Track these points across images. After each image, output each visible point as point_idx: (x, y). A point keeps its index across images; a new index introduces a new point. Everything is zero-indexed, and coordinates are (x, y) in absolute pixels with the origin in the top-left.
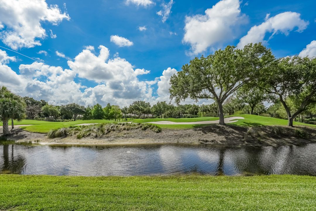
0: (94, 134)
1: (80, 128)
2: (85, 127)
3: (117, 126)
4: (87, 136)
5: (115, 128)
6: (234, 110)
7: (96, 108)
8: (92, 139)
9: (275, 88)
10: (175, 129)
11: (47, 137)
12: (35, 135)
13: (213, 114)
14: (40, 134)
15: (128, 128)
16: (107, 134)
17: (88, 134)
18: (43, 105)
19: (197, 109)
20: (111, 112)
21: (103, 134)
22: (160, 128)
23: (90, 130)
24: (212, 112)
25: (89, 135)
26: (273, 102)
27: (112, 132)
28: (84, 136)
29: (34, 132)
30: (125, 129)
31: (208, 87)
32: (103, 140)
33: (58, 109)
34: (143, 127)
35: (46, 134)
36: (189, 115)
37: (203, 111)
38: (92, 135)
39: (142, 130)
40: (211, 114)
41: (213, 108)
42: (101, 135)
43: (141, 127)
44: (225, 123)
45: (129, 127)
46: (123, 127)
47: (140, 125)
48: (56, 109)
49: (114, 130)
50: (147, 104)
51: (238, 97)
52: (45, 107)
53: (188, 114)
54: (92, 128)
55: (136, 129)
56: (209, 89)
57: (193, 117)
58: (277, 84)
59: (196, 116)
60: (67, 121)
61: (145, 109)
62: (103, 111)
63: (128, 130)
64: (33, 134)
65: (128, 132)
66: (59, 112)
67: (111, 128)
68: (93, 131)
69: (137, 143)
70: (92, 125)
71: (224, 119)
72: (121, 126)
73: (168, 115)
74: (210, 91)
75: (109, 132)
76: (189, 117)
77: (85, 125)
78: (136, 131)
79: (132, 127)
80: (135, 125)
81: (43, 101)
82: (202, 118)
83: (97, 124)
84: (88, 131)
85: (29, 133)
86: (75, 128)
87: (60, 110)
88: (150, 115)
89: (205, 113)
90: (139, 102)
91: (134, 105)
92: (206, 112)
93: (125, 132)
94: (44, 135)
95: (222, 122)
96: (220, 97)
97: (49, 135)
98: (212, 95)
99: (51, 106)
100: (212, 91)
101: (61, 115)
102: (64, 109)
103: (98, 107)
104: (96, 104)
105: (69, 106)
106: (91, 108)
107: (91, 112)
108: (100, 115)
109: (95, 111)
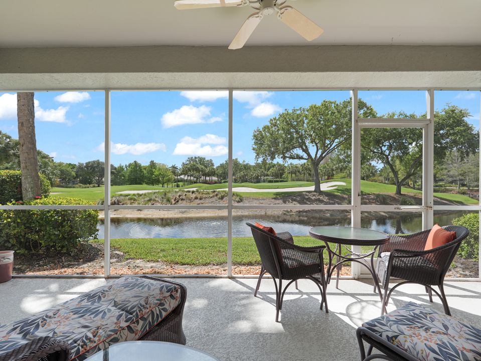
2: (141, 196)
3: (186, 195)
5: (184, 197)
6: (334, 172)
7: (132, 167)
8: (158, 211)
9: (381, 148)
10: (261, 197)
13: (305, 177)
15: (201, 197)
16: (175, 204)
19: (283, 170)
20: (157, 173)
21: (171, 203)
22: (241, 197)
23: (151, 200)
24: (304, 174)
26: (383, 162)
27: (180, 201)
30: (196, 198)
31: (301, 147)
32: (173, 211)
33: (72, 168)
34: (219, 196)
36: (270, 178)
37: (292, 173)
39: (219, 199)
40: (303, 178)
41: (306, 169)
43: (217, 195)
44: (321, 190)
45: (201, 195)
46: (194, 196)
47: (215, 193)
48: (69, 169)
49: (182, 199)
50: (208, 161)
51: (338, 155)
53: (268, 176)
54: (153, 197)
55: (211, 197)
56: (302, 149)
57: (277, 181)
58: (383, 143)
59: (280, 179)
60: (85, 188)
61: (207, 170)
62: (143, 171)
63: (201, 199)
65: (202, 201)
66: (73, 173)
67: (179, 197)
68: (154, 200)
69: (216, 215)
70: (151, 193)
71: (321, 185)
72: (191, 194)
73: (240, 178)
74: (304, 150)
75: (178, 201)
76: (270, 182)
77: (141, 192)
78: (211, 200)
79: (204, 196)
80: (209, 193)
82: (289, 183)
86: (127, 198)
87: (74, 170)
88: (215, 178)
89: (293, 175)
90: (196, 158)
91: (188, 162)
92: (296, 174)
93: (198, 201)
95: (318, 189)
96: (315, 158)
98: (305, 156)
99: (60, 164)
100: (306, 151)
101: (75, 178)
102: (83, 168)
103: (136, 167)
104: (133, 162)
105: (90, 164)
106: (124, 167)
107: (124, 174)
108: (139, 178)
109: (131, 172)
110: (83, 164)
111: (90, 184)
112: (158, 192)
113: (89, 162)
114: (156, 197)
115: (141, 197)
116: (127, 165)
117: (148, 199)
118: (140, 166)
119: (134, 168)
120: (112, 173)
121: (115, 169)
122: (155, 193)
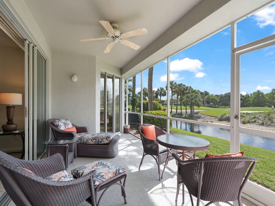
0: (261, 122)
1: (244, 115)
4: (253, 122)
7: (256, 95)
8: (259, 126)
11: (217, 119)
12: (209, 117)
14: (211, 117)
17: (253, 120)
18: (206, 95)
21: (271, 122)
23: (255, 118)
25: (255, 121)
28: (249, 122)
29: (208, 116)
32: (272, 128)
33: (218, 97)
35: (216, 117)
38: (258, 122)
42: (269, 123)
48: (216, 98)
52: (207, 96)
54: (257, 116)
60: (224, 108)
62: (265, 97)
64: (207, 117)
66: (218, 100)
68: (258, 118)
70: (256, 113)
81: (206, 92)
83: (262, 112)
84: (253, 118)
85: (205, 116)
87: (219, 98)
94: (214, 118)
97: (219, 118)
99: (212, 95)
101: (219, 103)
102: (223, 97)
103: (259, 94)
104: (256, 91)
105: (227, 94)
106: (250, 95)
107: (250, 100)
108: (261, 102)
109: (255, 98)
110: (223, 95)
111: (228, 106)
112: (263, 113)
113: (226, 94)
114: (260, 116)
115: (248, 115)
116: (252, 93)
117: (253, 117)
118: (262, 94)
119: (257, 95)
120: (241, 99)
121: (243, 96)
122: (260, 113)
